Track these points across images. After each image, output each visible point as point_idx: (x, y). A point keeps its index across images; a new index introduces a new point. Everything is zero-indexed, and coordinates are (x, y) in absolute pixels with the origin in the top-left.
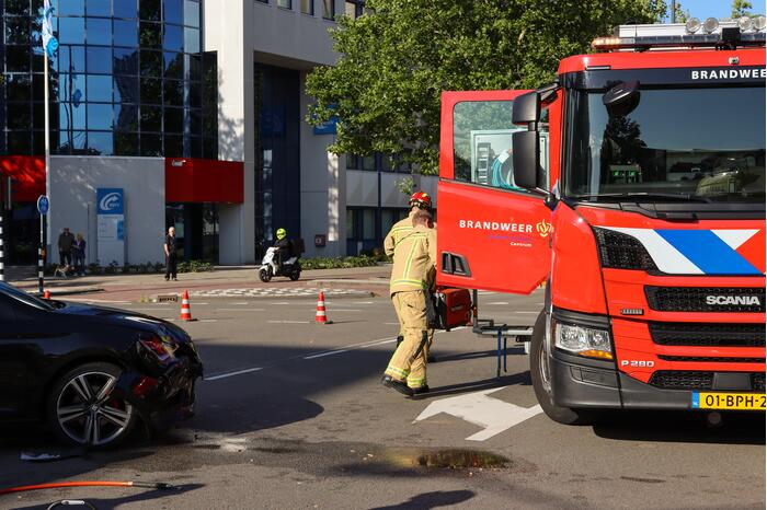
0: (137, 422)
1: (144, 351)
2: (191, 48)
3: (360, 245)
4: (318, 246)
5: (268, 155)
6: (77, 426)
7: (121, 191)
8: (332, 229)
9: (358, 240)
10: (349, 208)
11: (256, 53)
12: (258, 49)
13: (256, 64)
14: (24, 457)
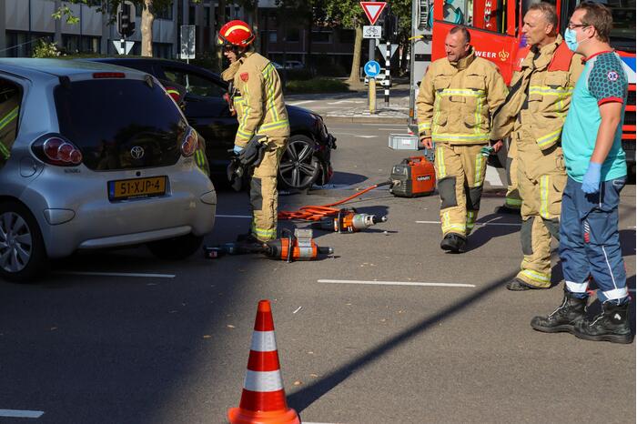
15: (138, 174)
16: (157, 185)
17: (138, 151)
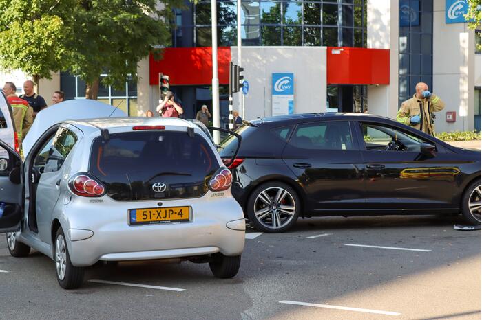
4: (449, 122)
7: (291, 75)
8: (462, 103)
10: (476, 88)
14: (456, 228)
15: (160, 204)
16: (181, 213)
17: (160, 186)
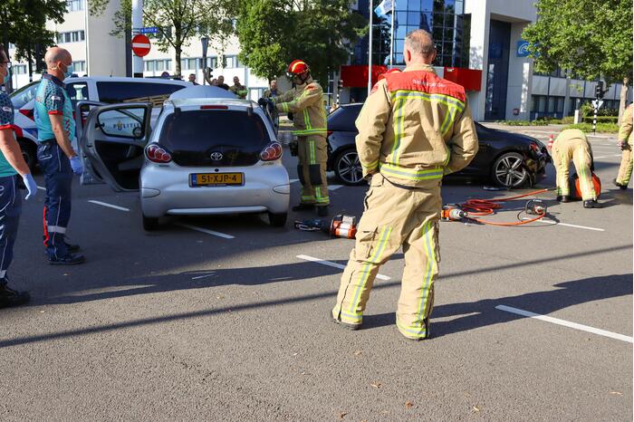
0: (527, 179)
1: (532, 149)
2: (458, 11)
3: (537, 115)
5: (492, 66)
6: (503, 178)
8: (522, 106)
9: (535, 112)
10: (533, 95)
11: (491, 14)
12: (493, 12)
13: (491, 20)
14: (485, 188)
15: (217, 170)
16: (234, 178)
17: (217, 156)
